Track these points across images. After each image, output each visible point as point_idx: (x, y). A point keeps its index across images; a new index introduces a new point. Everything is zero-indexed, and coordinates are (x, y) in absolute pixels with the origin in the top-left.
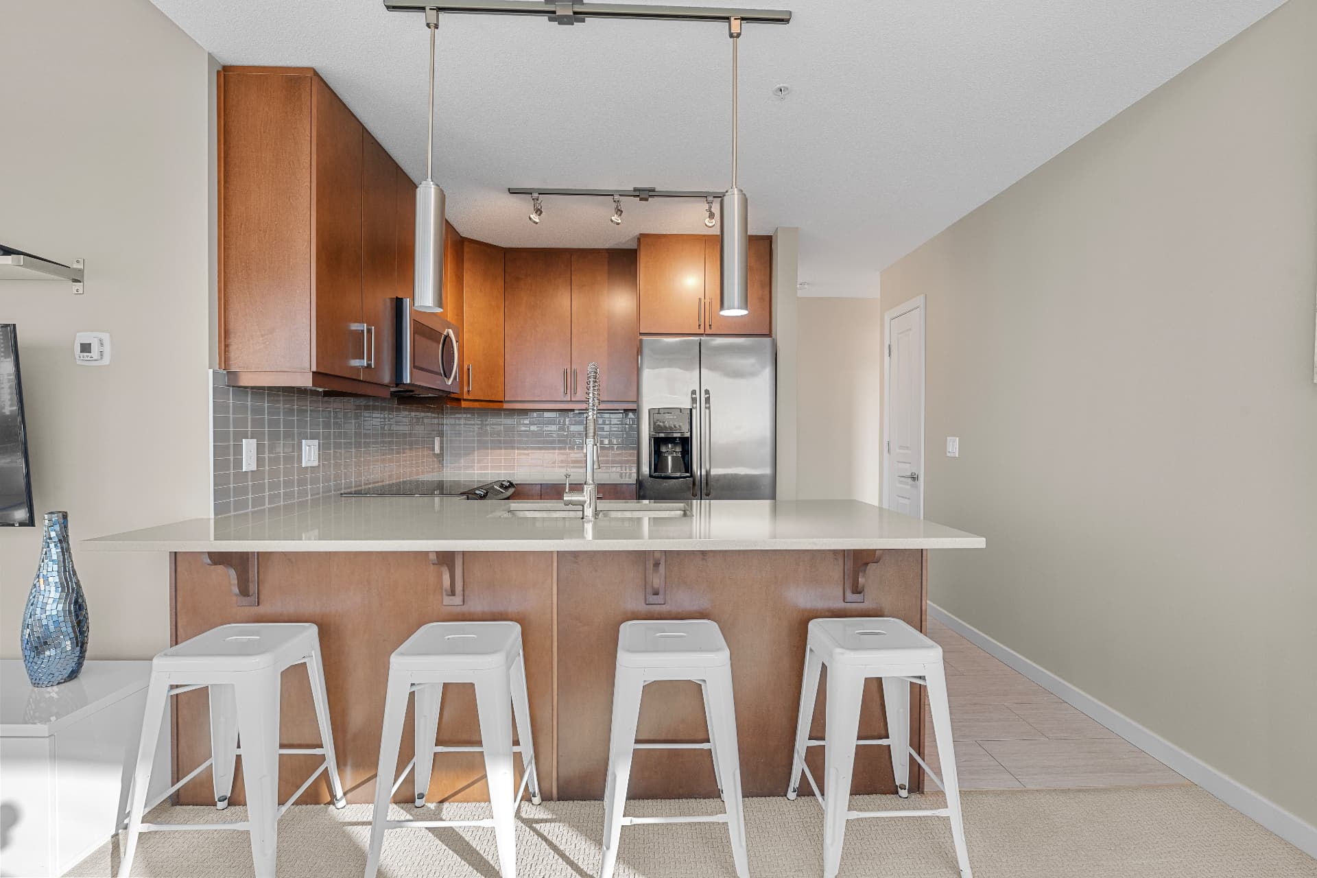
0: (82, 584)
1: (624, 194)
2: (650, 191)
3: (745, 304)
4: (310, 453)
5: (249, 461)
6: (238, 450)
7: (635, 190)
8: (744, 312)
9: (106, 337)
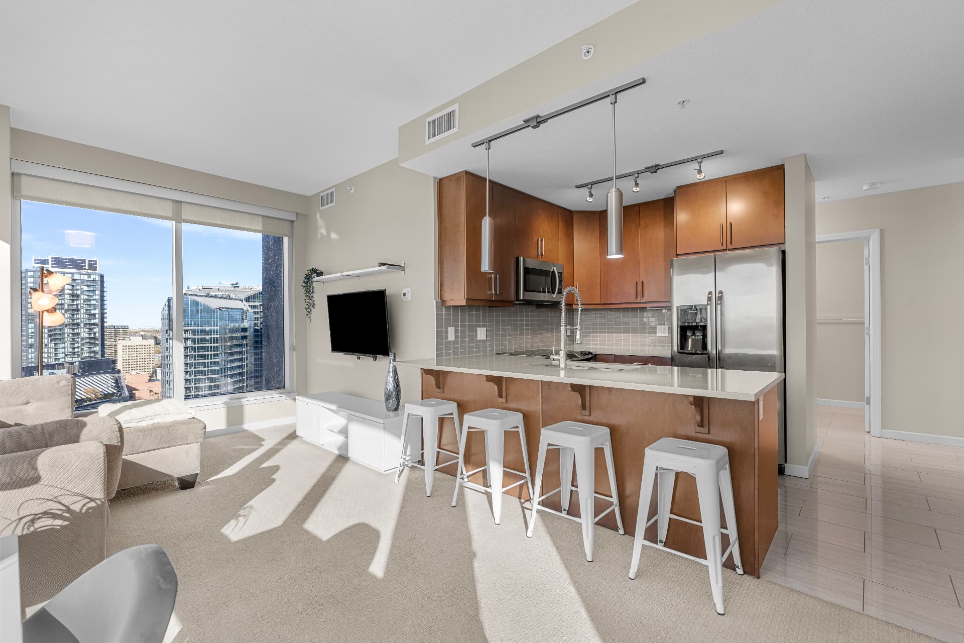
0: (399, 378)
1: (639, 173)
2: (656, 166)
3: (621, 250)
4: (481, 333)
5: (451, 337)
6: (447, 332)
7: (646, 168)
8: (621, 256)
9: (409, 290)
